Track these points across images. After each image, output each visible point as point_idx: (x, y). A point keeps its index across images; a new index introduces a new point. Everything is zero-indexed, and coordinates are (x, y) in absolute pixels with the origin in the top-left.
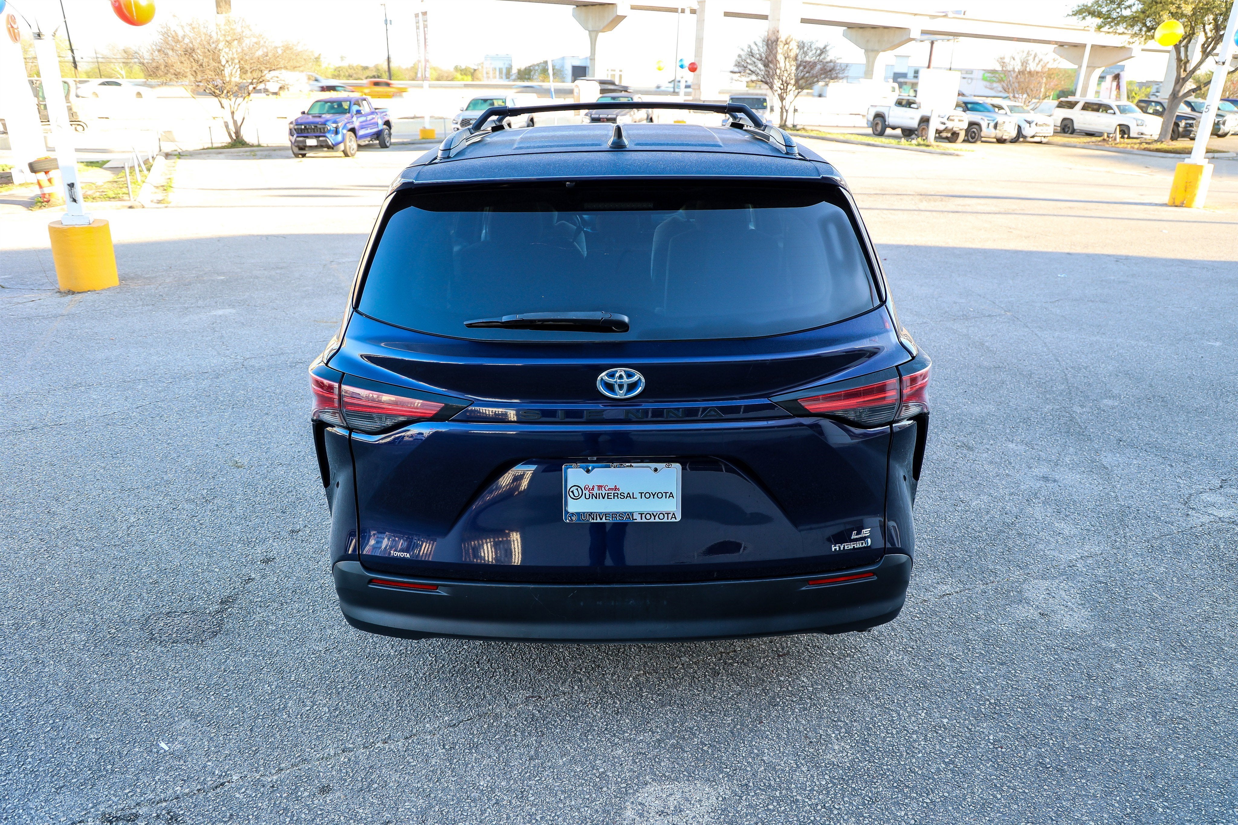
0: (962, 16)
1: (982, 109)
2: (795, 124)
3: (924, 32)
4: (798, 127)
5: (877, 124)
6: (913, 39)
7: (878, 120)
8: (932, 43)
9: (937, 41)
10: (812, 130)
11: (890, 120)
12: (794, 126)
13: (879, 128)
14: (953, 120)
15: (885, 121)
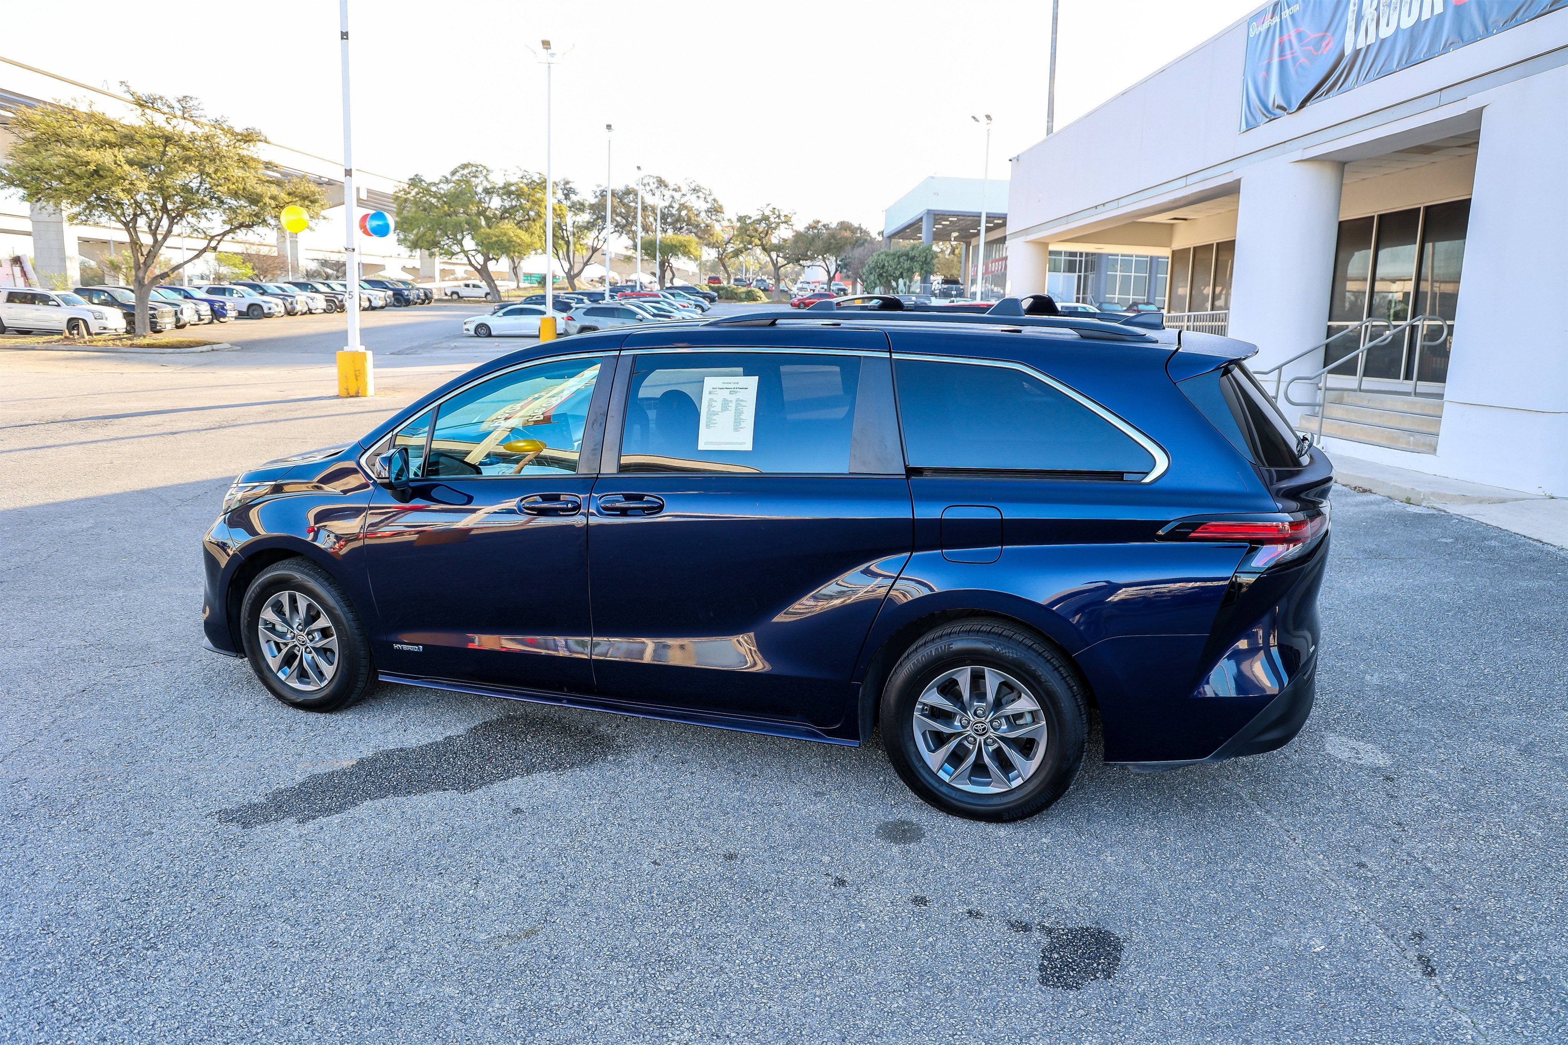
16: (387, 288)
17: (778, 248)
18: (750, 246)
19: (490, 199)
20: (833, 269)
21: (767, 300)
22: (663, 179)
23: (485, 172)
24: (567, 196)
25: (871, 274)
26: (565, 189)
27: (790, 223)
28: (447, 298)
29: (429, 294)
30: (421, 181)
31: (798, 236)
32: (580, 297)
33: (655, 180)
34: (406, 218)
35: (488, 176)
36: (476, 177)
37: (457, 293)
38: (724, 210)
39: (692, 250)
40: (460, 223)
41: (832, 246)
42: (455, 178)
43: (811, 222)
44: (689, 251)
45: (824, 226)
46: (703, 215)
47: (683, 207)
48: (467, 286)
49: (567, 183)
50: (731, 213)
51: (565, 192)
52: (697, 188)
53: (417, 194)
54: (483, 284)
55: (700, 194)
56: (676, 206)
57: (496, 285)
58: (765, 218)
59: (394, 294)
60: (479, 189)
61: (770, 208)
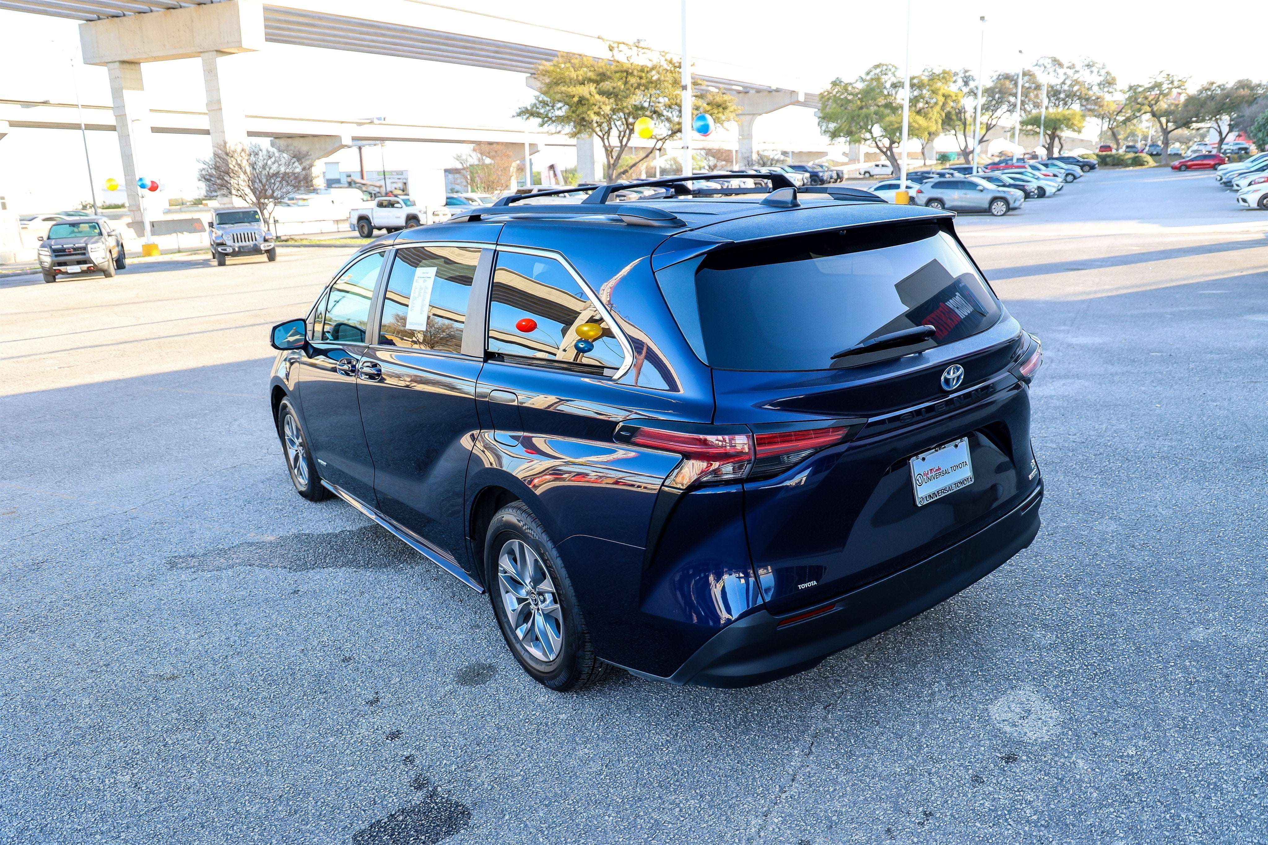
0: (382, 122)
1: (458, 203)
2: (278, 235)
3: (354, 139)
4: (283, 238)
5: (363, 226)
6: (346, 146)
7: (363, 223)
8: (360, 148)
9: (364, 146)
10: (301, 240)
11: (375, 222)
12: (277, 237)
13: (366, 230)
14: (438, 215)
15: (371, 223)
16: (806, 171)
17: (1167, 113)
18: (1138, 114)
19: (896, 93)
20: (1225, 129)
21: (1155, 164)
22: (1057, 58)
23: (893, 70)
24: (966, 83)
25: (1260, 131)
26: (965, 77)
27: (1183, 87)
28: (862, 176)
29: (841, 175)
30: (841, 82)
31: (1191, 100)
32: (952, 171)
33: (1050, 61)
34: (828, 114)
35: (896, 73)
36: (886, 74)
37: (869, 172)
38: (1117, 82)
39: (1076, 122)
40: (870, 114)
41: (1226, 106)
42: (868, 78)
43: (1205, 85)
44: (1073, 124)
45: (1219, 87)
46: (1095, 88)
47: (1077, 82)
48: (877, 166)
49: (966, 71)
50: (1122, 84)
51: (965, 79)
52: (1091, 64)
53: (837, 93)
54: (888, 163)
55: (1094, 69)
56: (1068, 82)
57: (898, 164)
58: (1158, 85)
59: (811, 177)
60: (888, 85)
61: (1164, 74)
